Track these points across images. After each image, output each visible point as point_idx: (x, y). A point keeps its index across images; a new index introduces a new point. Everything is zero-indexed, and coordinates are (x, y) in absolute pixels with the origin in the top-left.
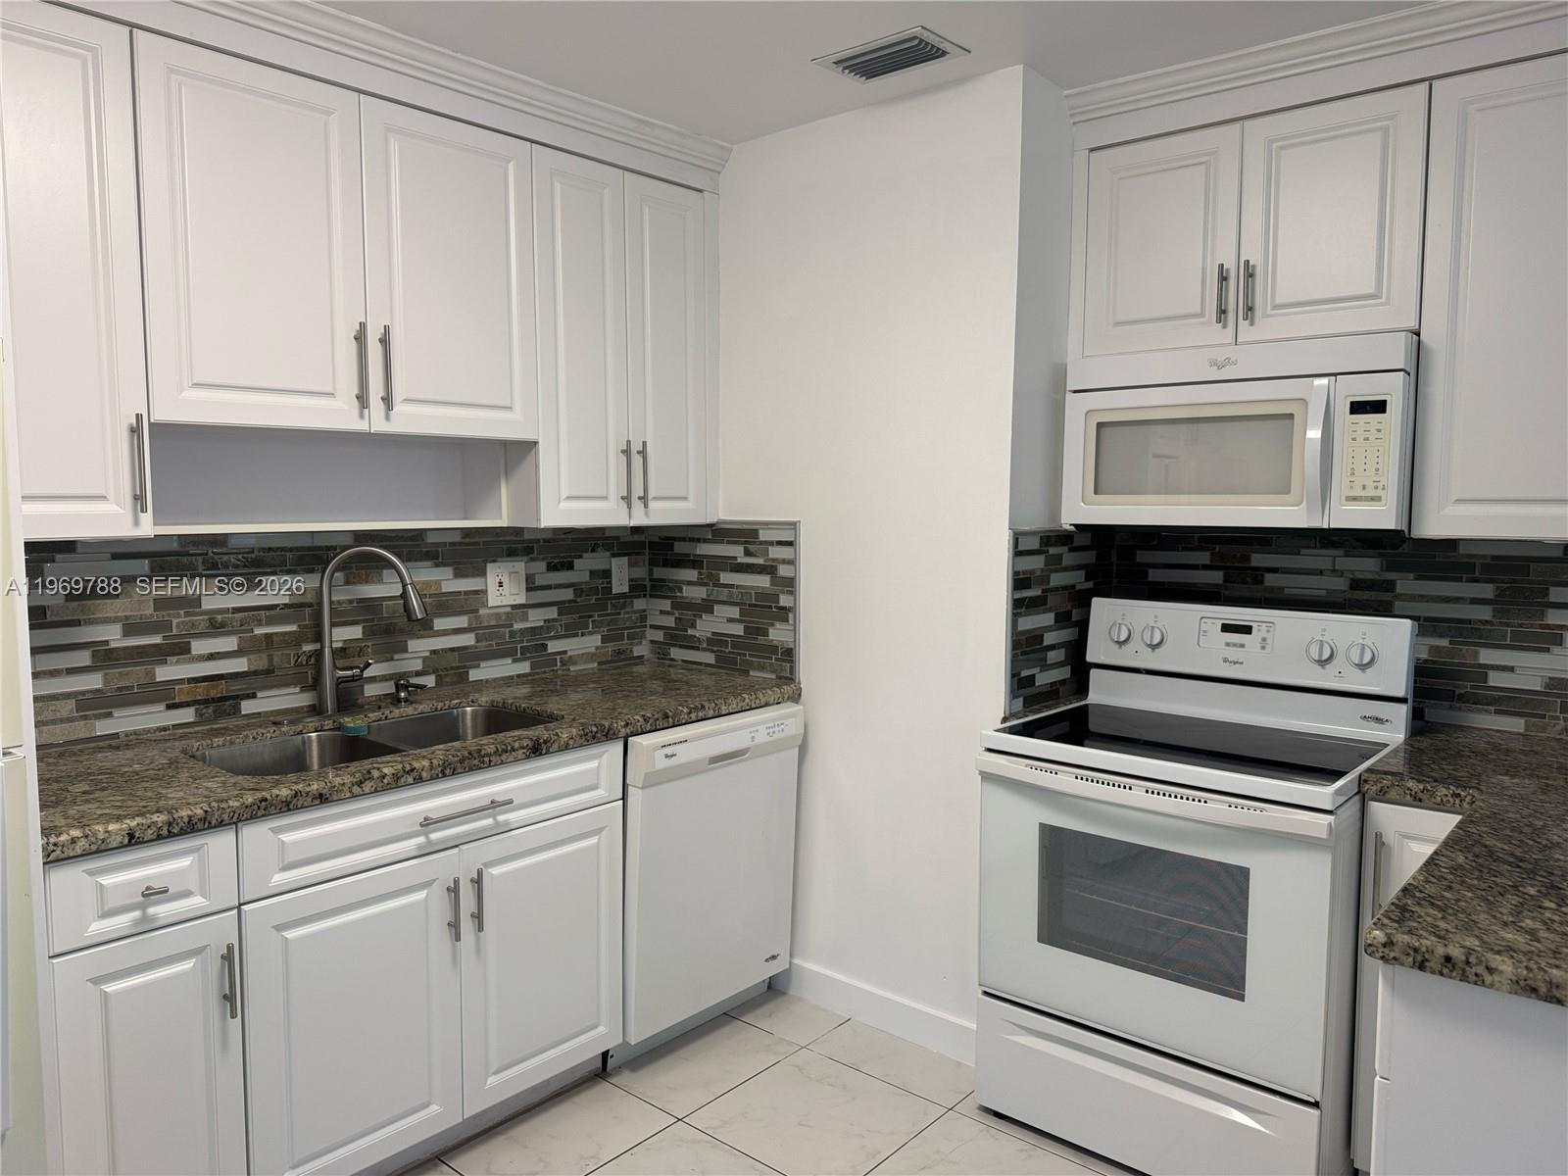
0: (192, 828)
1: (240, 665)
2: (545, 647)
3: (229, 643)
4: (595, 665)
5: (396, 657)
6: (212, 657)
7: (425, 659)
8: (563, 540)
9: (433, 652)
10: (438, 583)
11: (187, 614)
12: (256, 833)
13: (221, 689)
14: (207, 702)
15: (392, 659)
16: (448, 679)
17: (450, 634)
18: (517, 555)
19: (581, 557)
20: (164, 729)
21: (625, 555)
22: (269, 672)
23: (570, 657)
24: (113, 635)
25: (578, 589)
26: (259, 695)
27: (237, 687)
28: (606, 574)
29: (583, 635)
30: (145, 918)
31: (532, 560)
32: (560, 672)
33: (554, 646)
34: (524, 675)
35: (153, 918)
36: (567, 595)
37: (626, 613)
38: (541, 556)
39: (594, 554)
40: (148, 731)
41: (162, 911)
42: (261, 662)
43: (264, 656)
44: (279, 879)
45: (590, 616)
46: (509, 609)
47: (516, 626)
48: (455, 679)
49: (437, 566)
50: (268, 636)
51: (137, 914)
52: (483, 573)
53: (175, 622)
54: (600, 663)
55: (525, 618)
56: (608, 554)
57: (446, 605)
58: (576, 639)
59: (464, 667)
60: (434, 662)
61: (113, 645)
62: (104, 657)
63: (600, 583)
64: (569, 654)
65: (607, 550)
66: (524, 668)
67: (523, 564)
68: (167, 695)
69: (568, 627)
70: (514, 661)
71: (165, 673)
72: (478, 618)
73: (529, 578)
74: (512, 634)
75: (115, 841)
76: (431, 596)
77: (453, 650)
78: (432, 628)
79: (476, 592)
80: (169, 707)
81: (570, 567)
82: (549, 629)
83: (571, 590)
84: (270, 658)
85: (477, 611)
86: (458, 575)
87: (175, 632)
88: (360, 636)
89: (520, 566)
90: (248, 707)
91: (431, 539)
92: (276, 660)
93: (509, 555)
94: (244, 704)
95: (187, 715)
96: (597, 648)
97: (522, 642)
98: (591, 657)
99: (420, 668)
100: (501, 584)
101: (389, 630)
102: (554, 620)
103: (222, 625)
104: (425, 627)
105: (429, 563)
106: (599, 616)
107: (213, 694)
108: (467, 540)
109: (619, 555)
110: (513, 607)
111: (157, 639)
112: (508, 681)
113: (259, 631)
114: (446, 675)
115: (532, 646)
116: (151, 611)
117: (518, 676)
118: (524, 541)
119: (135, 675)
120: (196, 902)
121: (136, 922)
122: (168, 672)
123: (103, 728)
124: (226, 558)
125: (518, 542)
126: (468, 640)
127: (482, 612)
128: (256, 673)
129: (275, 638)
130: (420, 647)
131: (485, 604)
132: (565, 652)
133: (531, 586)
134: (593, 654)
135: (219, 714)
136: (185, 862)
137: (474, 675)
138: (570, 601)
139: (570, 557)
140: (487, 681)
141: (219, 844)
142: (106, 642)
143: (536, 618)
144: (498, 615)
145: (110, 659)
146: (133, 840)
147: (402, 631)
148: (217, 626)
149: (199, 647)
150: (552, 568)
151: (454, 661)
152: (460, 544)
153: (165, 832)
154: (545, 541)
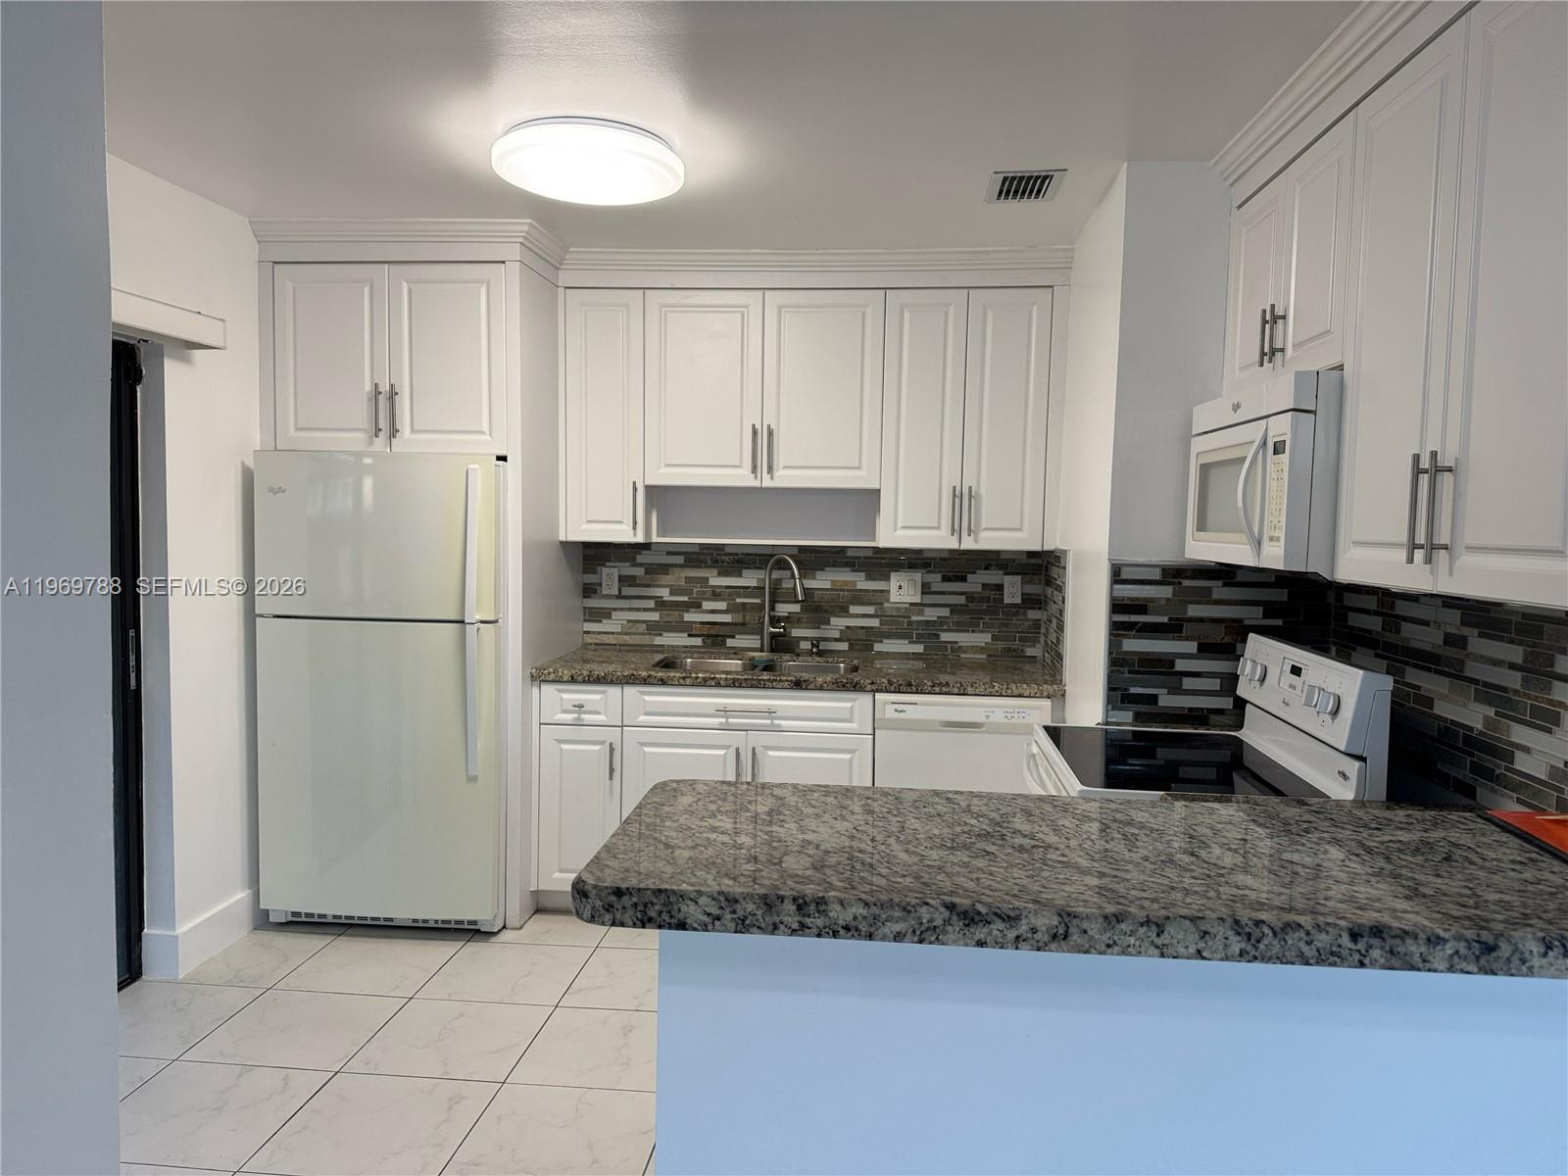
0: (599, 680)
1: (727, 618)
2: (938, 636)
3: (722, 605)
4: (984, 656)
5: (822, 627)
6: (713, 612)
7: (841, 631)
8: (958, 559)
9: (848, 627)
10: (854, 583)
11: (701, 587)
12: (631, 691)
13: (714, 631)
14: (708, 636)
15: (819, 628)
16: (858, 647)
17: (860, 617)
18: (916, 568)
19: (974, 573)
20: (686, 647)
21: (1018, 574)
22: (742, 624)
23: (960, 647)
24: (664, 593)
25: (970, 597)
26: (737, 637)
27: (724, 630)
28: (1000, 587)
29: (973, 631)
30: (578, 719)
31: (929, 572)
32: (950, 657)
33: (945, 637)
34: (919, 654)
35: (582, 720)
36: (962, 600)
37: (1018, 620)
38: (937, 570)
39: (986, 572)
40: (678, 646)
41: (587, 718)
42: (739, 619)
43: (741, 615)
44: (643, 719)
45: (982, 619)
46: (908, 605)
47: (914, 618)
48: (863, 648)
49: (854, 571)
50: (744, 604)
51: (576, 715)
52: (887, 579)
53: (695, 590)
54: (989, 656)
55: (921, 613)
56: (1001, 572)
57: (860, 597)
58: (965, 634)
59: (870, 641)
60: (847, 634)
61: (665, 599)
62: (661, 604)
63: (992, 594)
64: (960, 644)
65: (1000, 569)
66: (919, 648)
67: (920, 574)
68: (689, 629)
69: (958, 624)
70: (910, 642)
71: (689, 617)
72: (882, 609)
73: (924, 585)
74: (910, 623)
75: (565, 678)
76: (848, 591)
77: (862, 628)
78: (848, 612)
79: (882, 591)
80: (690, 636)
81: (964, 579)
82: (941, 624)
83: (964, 597)
84: (744, 616)
85: (882, 604)
86: (869, 578)
87: (695, 595)
88: (799, 611)
89: (918, 576)
90: (730, 642)
91: (850, 553)
92: (747, 618)
93: (910, 568)
94: (728, 640)
95: (698, 641)
96: (986, 643)
97: (918, 630)
98: (981, 650)
99: (838, 636)
100: (900, 587)
101: (818, 609)
102: (945, 617)
103: (719, 595)
104: (843, 611)
105: (849, 569)
106: (990, 619)
107: (712, 632)
108: (877, 556)
109: (1013, 574)
110: (911, 604)
111: (686, 599)
112: (906, 656)
113: (739, 600)
114: (857, 644)
115: (928, 633)
116: (683, 583)
117: (913, 653)
118: (923, 559)
119: (673, 616)
120: (601, 718)
121: (575, 719)
122: (690, 617)
123: (658, 641)
124: (723, 558)
125: (917, 559)
126: (875, 623)
127: (886, 605)
128: (735, 624)
129: (747, 606)
130: (839, 623)
131: (888, 601)
132: (956, 642)
133: (926, 589)
134: (982, 648)
135: (714, 644)
136: (598, 697)
137: (878, 647)
138: (961, 605)
139: (963, 572)
140: (887, 653)
141: (614, 691)
142: (662, 597)
143: (931, 614)
144: (898, 609)
145: (662, 606)
146: (573, 680)
147: (826, 611)
148: (716, 594)
149: (707, 605)
150: (946, 579)
151: (862, 635)
152: (871, 558)
153: (586, 679)
154: (941, 559)
